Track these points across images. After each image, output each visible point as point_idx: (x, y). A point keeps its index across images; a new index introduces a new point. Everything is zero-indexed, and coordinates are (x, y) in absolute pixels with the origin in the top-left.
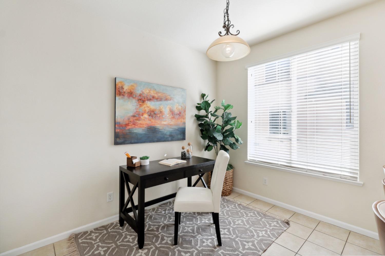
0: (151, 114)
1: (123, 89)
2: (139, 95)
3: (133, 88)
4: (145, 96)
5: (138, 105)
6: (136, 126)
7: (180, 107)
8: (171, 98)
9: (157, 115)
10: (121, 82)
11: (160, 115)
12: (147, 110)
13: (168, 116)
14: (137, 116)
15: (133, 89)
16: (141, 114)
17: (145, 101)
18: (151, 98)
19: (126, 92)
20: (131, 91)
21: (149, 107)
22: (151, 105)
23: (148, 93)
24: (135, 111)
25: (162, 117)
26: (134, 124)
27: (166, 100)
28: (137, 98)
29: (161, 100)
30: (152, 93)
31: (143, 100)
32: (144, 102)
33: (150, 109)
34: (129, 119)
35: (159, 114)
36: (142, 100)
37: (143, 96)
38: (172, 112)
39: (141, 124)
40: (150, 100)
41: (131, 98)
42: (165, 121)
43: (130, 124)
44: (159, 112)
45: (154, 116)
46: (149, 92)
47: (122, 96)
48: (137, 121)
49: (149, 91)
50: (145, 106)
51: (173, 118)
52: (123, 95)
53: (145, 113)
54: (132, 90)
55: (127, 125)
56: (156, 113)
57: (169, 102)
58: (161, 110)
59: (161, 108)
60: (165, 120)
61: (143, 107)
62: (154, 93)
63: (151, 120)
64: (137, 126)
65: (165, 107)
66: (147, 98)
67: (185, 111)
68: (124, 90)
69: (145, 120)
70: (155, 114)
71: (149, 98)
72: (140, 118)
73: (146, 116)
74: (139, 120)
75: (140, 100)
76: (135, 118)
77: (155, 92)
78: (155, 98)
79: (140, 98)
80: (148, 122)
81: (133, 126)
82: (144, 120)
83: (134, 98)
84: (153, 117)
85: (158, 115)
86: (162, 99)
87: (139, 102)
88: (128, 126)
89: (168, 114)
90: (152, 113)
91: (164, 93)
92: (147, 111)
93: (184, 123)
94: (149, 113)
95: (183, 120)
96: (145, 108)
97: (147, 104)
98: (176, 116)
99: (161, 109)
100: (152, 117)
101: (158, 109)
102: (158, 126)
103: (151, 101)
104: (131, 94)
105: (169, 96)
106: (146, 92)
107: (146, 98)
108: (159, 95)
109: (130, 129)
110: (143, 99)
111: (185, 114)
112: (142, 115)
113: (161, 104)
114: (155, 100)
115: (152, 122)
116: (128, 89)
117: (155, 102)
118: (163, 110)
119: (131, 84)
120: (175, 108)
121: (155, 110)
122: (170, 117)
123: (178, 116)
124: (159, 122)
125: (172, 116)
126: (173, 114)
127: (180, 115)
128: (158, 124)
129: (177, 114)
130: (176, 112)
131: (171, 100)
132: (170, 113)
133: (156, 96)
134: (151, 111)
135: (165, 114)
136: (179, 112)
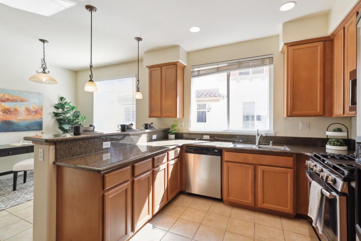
0: (5, 111)
7: (37, 107)
9: (12, 112)
13: (24, 113)
18: (6, 100)
22: (5, 105)
23: (2, 96)
25: (17, 114)
27: (22, 101)
29: (16, 102)
30: (7, 96)
35: (14, 112)
38: (28, 110)
42: (20, 117)
44: (14, 110)
45: (9, 113)
46: (4, 95)
51: (30, 114)
56: (11, 110)
57: (24, 103)
58: (16, 109)
59: (17, 107)
60: (20, 116)
63: (5, 116)
65: (21, 107)
67: (42, 109)
70: (10, 111)
71: (3, 100)
77: (10, 96)
78: (9, 100)
80: (2, 117)
84: (8, 114)
86: (18, 101)
89: (24, 112)
90: (7, 111)
91: (20, 97)
92: (2, 109)
93: (42, 118)
94: (3, 111)
95: (39, 116)
97: (1, 104)
98: (32, 113)
99: (17, 108)
100: (7, 113)
101: (13, 108)
102: (13, 120)
103: (5, 102)
108: (14, 98)
111: (42, 112)
113: (16, 105)
115: (7, 117)
117: (10, 103)
118: (19, 109)
120: (32, 107)
121: (10, 109)
122: (26, 114)
123: (34, 113)
124: (14, 117)
125: (28, 113)
126: (29, 112)
127: (37, 112)
128: (13, 119)
129: (33, 112)
130: (32, 110)
131: (26, 101)
132: (26, 111)
133: (11, 98)
134: (5, 109)
135: (21, 111)
136: (35, 110)
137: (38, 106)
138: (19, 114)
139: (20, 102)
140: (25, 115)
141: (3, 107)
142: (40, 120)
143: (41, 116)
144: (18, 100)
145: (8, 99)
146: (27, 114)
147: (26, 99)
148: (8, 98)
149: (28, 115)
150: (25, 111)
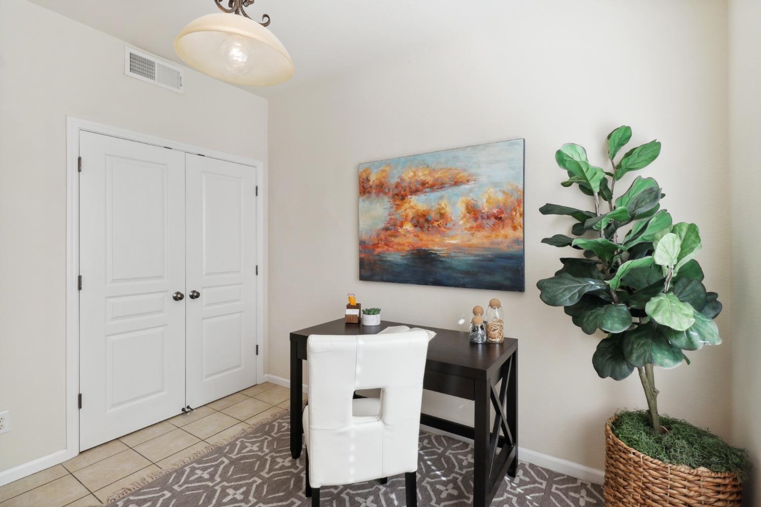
0: (418, 222)
1: (369, 181)
2: (394, 186)
3: (384, 174)
4: (406, 185)
5: (392, 208)
6: (390, 249)
7: (500, 197)
8: (470, 175)
9: (433, 223)
10: (365, 171)
11: (439, 223)
12: (411, 214)
13: (461, 222)
14: (392, 228)
15: (384, 177)
16: (398, 223)
17: (406, 196)
18: (419, 187)
19: (374, 186)
20: (380, 182)
21: (413, 208)
22: (419, 203)
23: (411, 178)
24: (388, 218)
25: (445, 228)
26: (387, 245)
27: (456, 183)
28: (391, 193)
29: (441, 188)
30: (422, 176)
31: (402, 196)
32: (403, 198)
33: (417, 211)
34: (378, 235)
35: (437, 221)
36: (400, 195)
37: (402, 188)
38: (473, 211)
39: (399, 244)
40: (415, 192)
41: (381, 195)
42: (452, 237)
43: (380, 245)
44: (438, 217)
45: (426, 225)
46: (415, 176)
47: (367, 195)
48: (393, 239)
49: (414, 172)
50: (406, 205)
51: (480, 227)
52: (369, 192)
53: (406, 220)
54: (383, 180)
55: (376, 246)
56: (429, 218)
57: (463, 187)
58: (443, 211)
59: (443, 205)
60: (452, 233)
61: (403, 208)
62: (424, 175)
63: (418, 237)
64: (392, 247)
65: (455, 205)
66: (410, 188)
68: (371, 183)
69: (408, 235)
70: (427, 221)
71: (414, 188)
72: (397, 231)
73: (408, 227)
74: (395, 236)
75: (397, 195)
76: (388, 233)
77: (427, 172)
78: (427, 186)
79: (396, 191)
80: (411, 239)
81: (386, 247)
82: (405, 235)
83: (386, 194)
84: (424, 229)
85: (436, 224)
86: (445, 184)
87: (395, 201)
88: (378, 247)
89: (462, 219)
90: (422, 220)
91: (450, 169)
92: (411, 217)
93: (518, 241)
94: (415, 221)
96: (406, 210)
97: (410, 203)
98: (485, 222)
99: (443, 208)
100: (422, 228)
101: (434, 208)
102: (436, 248)
103: (418, 193)
104: (381, 188)
105: (464, 170)
106: (408, 175)
107: (407, 189)
108: (437, 176)
109: (379, 253)
110: (402, 193)
111: (522, 215)
112: (401, 226)
113: (441, 198)
114: (428, 190)
115: (421, 240)
116: (377, 179)
117: (428, 194)
118: (449, 210)
119: (381, 169)
120: (485, 200)
121: (428, 212)
122: (468, 225)
123: (493, 220)
124: (437, 239)
125: (474, 224)
126: (476, 219)
127: (500, 218)
128: (437, 244)
129: (488, 217)
130: (486, 209)
131: (468, 181)
132: (468, 215)
133: (430, 179)
134: (418, 215)
135: (453, 219)
136: (495, 211)
137: (504, 192)
138: (448, 228)
139: (451, 186)
140: (466, 229)
141: (413, 210)
142: (515, 249)
143: (519, 233)
144: (447, 180)
145: (424, 184)
146: (472, 228)
147: (466, 174)
148: (423, 178)
149: (473, 231)
150: (464, 216)
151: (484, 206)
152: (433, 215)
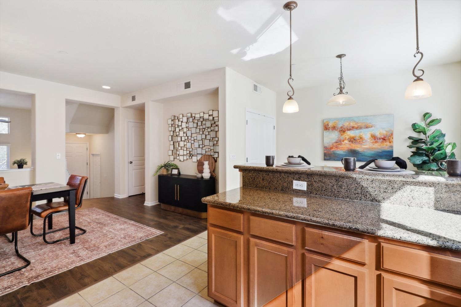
0: (351, 140)
1: (329, 125)
2: (340, 128)
3: (335, 123)
4: (346, 127)
5: (339, 135)
6: (338, 149)
7: (385, 132)
8: (372, 125)
10: (327, 122)
11: (359, 140)
12: (347, 137)
13: (369, 140)
14: (339, 142)
15: (335, 124)
16: (342, 140)
17: (345, 131)
18: (351, 128)
19: (331, 127)
20: (334, 126)
21: (348, 135)
22: (351, 134)
23: (347, 125)
24: (337, 139)
25: (362, 142)
26: (337, 148)
27: (367, 127)
28: (339, 130)
29: (360, 129)
30: (352, 124)
31: (344, 131)
32: (344, 132)
33: (350, 136)
34: (333, 144)
36: (343, 131)
37: (344, 128)
38: (374, 137)
39: (342, 148)
40: (350, 130)
41: (334, 130)
42: (365, 145)
43: (333, 148)
44: (359, 138)
45: (354, 141)
46: (349, 124)
47: (328, 130)
48: (339, 146)
49: (349, 123)
50: (345, 134)
51: (376, 142)
52: (328, 129)
53: (345, 139)
54: (335, 125)
55: (332, 148)
56: (356, 139)
57: (370, 129)
58: (361, 137)
59: (361, 135)
61: (344, 135)
62: (354, 124)
63: (351, 145)
64: (339, 149)
65: (366, 134)
66: (347, 129)
67: (392, 134)
68: (329, 126)
69: (346, 144)
70: (355, 140)
71: (349, 128)
72: (341, 143)
73: (346, 142)
74: (341, 145)
75: (341, 131)
76: (337, 144)
77: (355, 123)
79: (341, 129)
80: (348, 146)
81: (336, 149)
82: (345, 145)
83: (336, 130)
85: (358, 141)
86: (362, 127)
87: (340, 133)
88: (333, 149)
89: (369, 139)
90: (352, 140)
91: (364, 123)
92: (348, 138)
93: (392, 147)
94: (349, 140)
95: (388, 143)
96: (345, 136)
97: (347, 133)
98: (378, 140)
99: (361, 136)
100: (352, 142)
101: (357, 136)
102: (358, 149)
104: (334, 128)
105: (370, 123)
106: (346, 124)
107: (346, 129)
108: (359, 125)
109: (333, 151)
110: (344, 130)
111: (393, 138)
112: (343, 141)
113: (361, 132)
114: (355, 129)
115: (352, 146)
116: (332, 125)
117: (355, 131)
118: (364, 136)
119: (334, 121)
120: (378, 133)
121: (355, 137)
122: (372, 141)
123: (382, 140)
124: (359, 146)
125: (374, 141)
126: (375, 139)
127: (385, 139)
128: (358, 147)
129: (380, 139)
130: (379, 136)
131: (372, 127)
132: (372, 138)
133: (356, 126)
134: (351, 138)
135: (365, 139)
136: (382, 137)
137: (386, 131)
138: (364, 142)
139: (365, 128)
140: (371, 143)
141: (349, 136)
142: (390, 149)
143: (391, 144)
144: (363, 126)
145: (353, 127)
146: (373, 142)
147: (371, 124)
148: (353, 125)
149: (374, 143)
150: (370, 139)
151: (378, 135)
152: (357, 138)
